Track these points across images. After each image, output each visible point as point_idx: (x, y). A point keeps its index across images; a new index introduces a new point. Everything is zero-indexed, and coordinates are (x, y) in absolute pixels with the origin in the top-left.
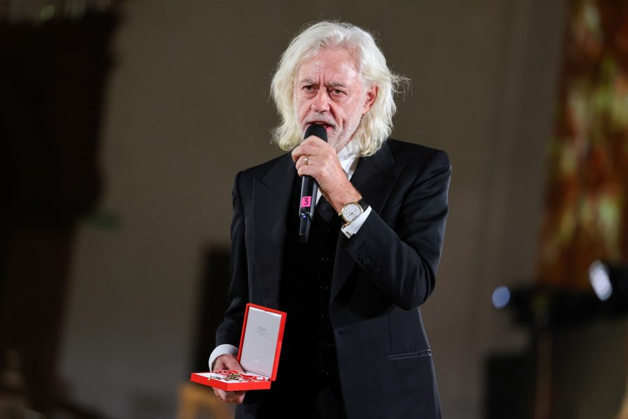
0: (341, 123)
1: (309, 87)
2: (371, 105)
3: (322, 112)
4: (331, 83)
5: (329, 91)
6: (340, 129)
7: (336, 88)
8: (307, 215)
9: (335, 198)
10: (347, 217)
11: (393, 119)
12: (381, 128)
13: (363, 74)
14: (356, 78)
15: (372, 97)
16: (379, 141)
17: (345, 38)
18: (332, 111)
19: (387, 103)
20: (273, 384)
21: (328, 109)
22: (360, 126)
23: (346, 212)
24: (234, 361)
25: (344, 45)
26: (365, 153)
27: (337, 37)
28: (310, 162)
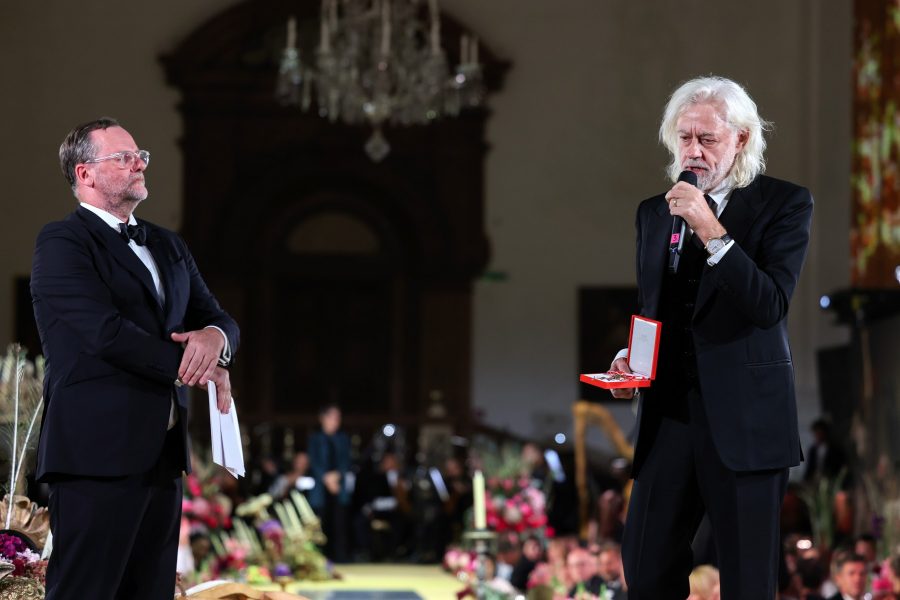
0: (713, 165)
1: (685, 138)
2: (743, 145)
3: (695, 159)
4: (701, 133)
5: (700, 141)
6: (714, 171)
7: (706, 137)
8: (676, 250)
9: (702, 234)
10: (710, 250)
11: (764, 154)
12: (753, 163)
13: (730, 122)
14: (724, 126)
15: (743, 138)
16: (752, 175)
17: (712, 93)
18: (704, 157)
19: (757, 142)
20: (652, 382)
21: (700, 155)
22: (734, 164)
23: (710, 246)
24: (624, 363)
25: (712, 100)
26: (740, 185)
27: (704, 93)
28: (678, 204)
